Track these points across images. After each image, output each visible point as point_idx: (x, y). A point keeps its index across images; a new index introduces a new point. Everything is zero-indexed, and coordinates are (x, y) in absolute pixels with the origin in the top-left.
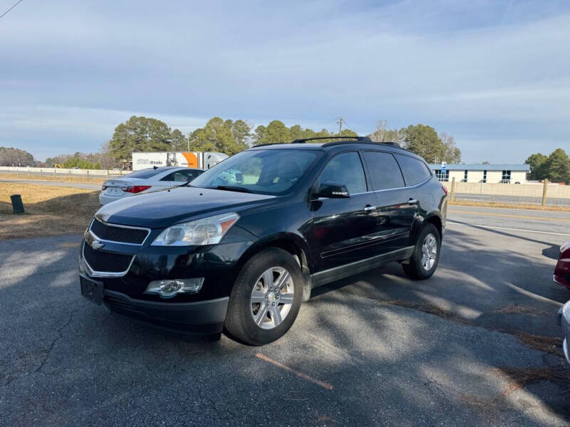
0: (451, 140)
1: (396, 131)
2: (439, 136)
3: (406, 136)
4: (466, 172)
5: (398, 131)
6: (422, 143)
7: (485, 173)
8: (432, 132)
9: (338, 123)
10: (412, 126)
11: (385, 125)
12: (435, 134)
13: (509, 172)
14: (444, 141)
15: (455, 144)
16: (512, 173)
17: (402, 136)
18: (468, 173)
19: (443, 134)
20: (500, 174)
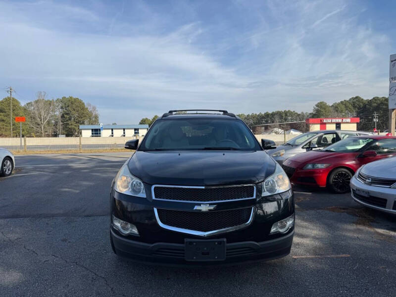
0: (94, 108)
1: (53, 100)
2: (86, 106)
3: (61, 105)
4: (112, 130)
5: (55, 101)
6: (74, 110)
7: (124, 131)
8: (80, 102)
9: (8, 91)
10: (65, 97)
11: (44, 95)
12: (83, 104)
13: (138, 129)
14: (90, 109)
15: (97, 111)
16: (139, 130)
17: (58, 104)
18: (114, 130)
19: (89, 105)
20: (133, 131)
